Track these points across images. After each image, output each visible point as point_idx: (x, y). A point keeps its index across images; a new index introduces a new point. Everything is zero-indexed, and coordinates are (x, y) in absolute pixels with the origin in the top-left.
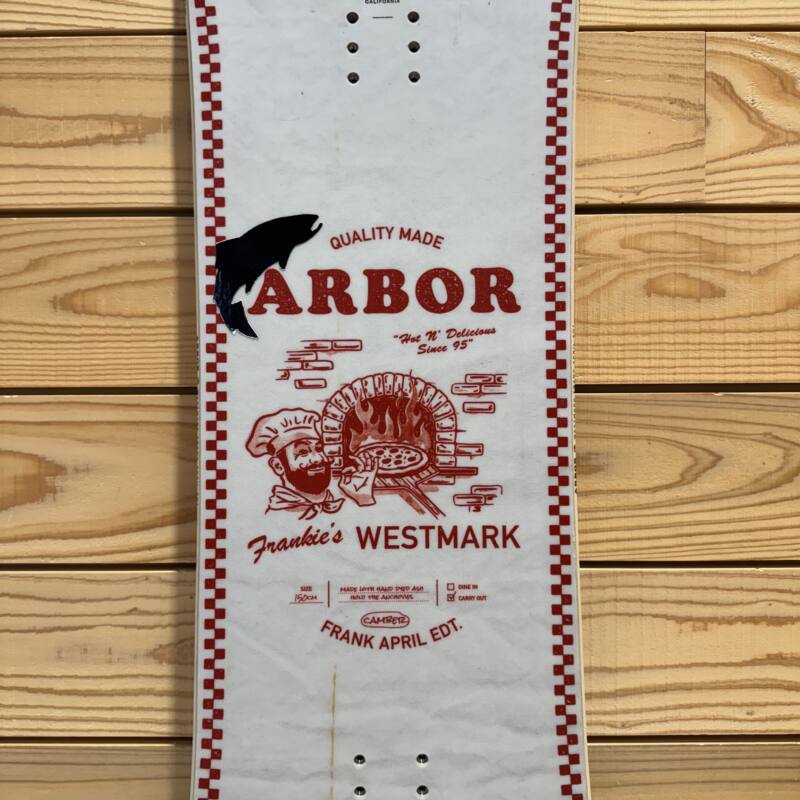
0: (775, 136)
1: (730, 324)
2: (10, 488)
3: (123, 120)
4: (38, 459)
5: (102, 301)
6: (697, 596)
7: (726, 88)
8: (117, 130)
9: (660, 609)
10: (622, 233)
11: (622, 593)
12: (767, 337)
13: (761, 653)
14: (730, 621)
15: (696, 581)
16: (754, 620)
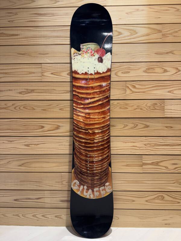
0: (133, 92)
1: (128, 112)
2: (55, 128)
3: (66, 91)
4: (58, 125)
5: (64, 109)
6: (125, 139)
7: (128, 87)
8: (66, 92)
9: (121, 141)
10: (117, 102)
11: (117, 139)
12: (132, 113)
13: (132, 146)
14: (129, 142)
15: (125, 138)
16: (131, 142)
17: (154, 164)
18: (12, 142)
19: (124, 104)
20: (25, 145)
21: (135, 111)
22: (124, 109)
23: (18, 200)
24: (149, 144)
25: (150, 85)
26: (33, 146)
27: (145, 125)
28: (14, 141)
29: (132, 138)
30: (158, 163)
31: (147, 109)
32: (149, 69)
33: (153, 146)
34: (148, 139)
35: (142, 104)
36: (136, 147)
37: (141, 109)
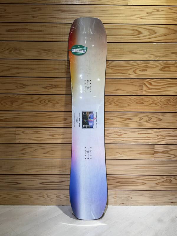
0: (149, 89)
1: (144, 106)
6: (140, 131)
7: (145, 84)
9: (136, 132)
10: (134, 98)
11: (133, 131)
12: (148, 107)
14: (143, 133)
16: (145, 133)
17: (164, 152)
18: (38, 133)
19: (141, 99)
20: (50, 135)
21: (150, 106)
22: (140, 104)
23: (43, 184)
24: (161, 135)
25: (165, 82)
26: (57, 136)
27: (159, 118)
28: (40, 131)
29: (146, 130)
30: (168, 151)
31: (161, 104)
32: (164, 67)
33: (164, 137)
34: (160, 131)
35: (157, 99)
36: (150, 137)
37: (156, 104)
